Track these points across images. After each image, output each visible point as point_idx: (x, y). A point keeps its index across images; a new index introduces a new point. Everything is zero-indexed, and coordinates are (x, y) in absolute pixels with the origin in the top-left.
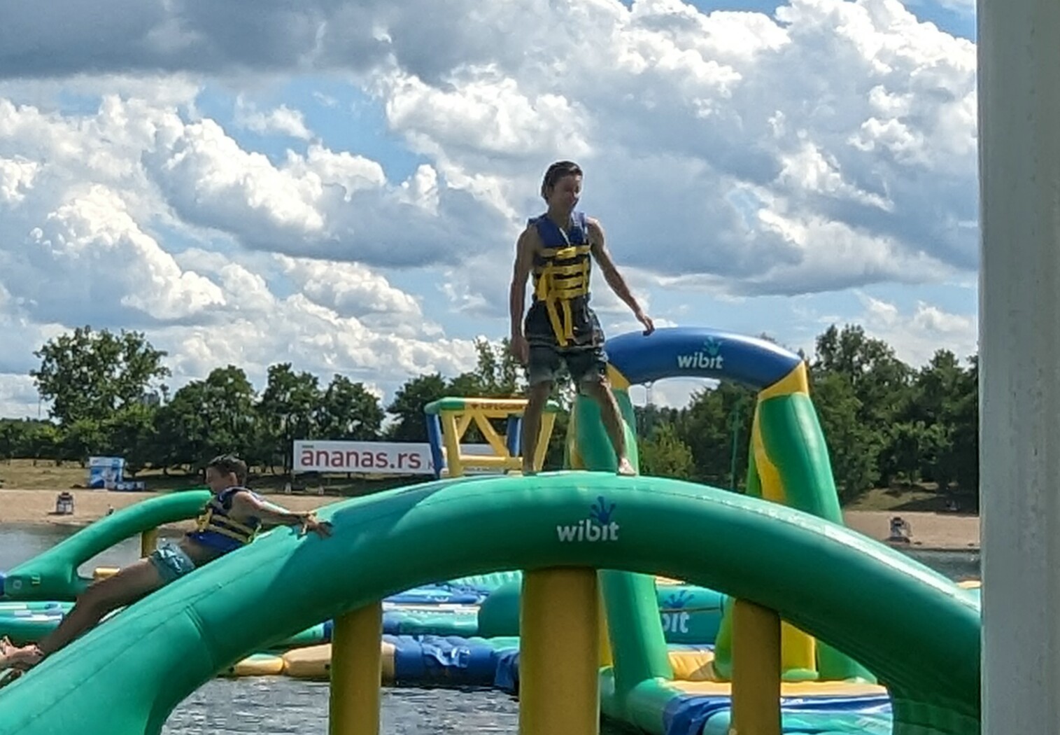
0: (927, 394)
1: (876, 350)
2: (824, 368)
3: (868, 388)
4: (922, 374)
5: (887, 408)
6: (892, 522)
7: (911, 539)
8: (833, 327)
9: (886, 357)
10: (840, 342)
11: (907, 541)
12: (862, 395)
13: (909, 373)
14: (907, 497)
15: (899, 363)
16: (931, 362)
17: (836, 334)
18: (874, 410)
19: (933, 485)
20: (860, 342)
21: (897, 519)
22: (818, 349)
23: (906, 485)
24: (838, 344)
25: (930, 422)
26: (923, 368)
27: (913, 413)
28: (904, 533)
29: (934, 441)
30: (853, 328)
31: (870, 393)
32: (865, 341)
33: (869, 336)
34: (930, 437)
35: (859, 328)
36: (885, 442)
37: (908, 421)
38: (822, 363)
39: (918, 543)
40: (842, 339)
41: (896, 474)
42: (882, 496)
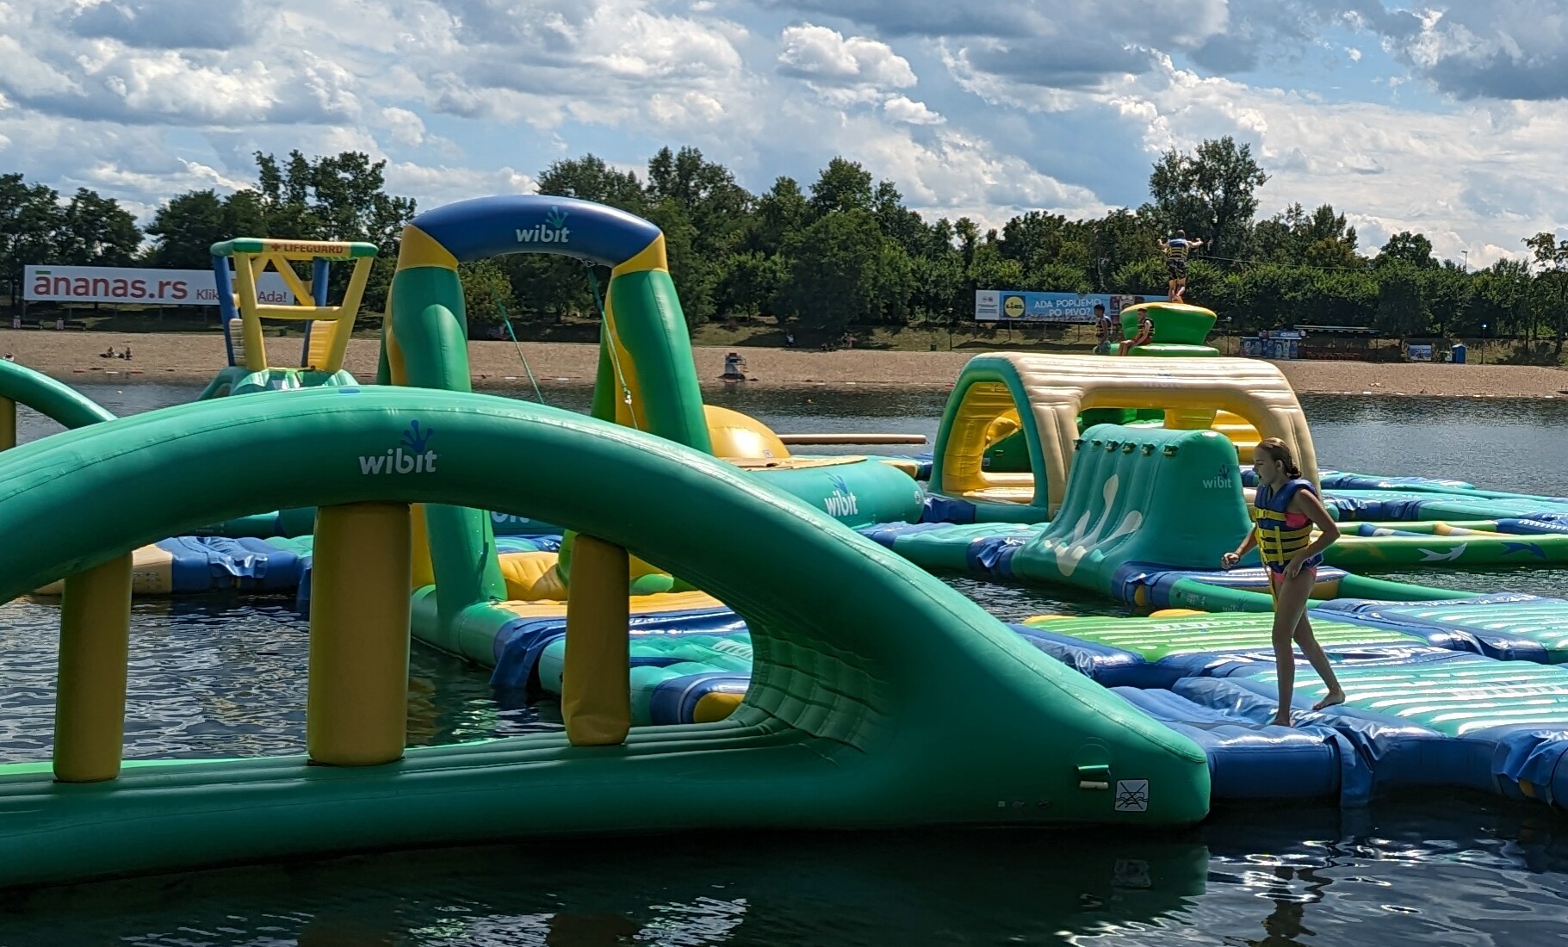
0: (767, 223)
1: (714, 175)
2: (658, 194)
3: (705, 214)
4: (762, 201)
5: (724, 238)
6: (727, 358)
7: (746, 375)
8: (666, 150)
9: (725, 183)
10: (676, 166)
11: (742, 377)
12: (697, 223)
13: (749, 200)
14: (745, 332)
15: (737, 189)
16: (772, 189)
17: (670, 157)
18: (710, 240)
19: (773, 319)
20: (697, 167)
21: (734, 354)
22: (651, 172)
23: (743, 319)
24: (674, 169)
25: (769, 253)
26: (764, 195)
27: (753, 243)
28: (739, 369)
29: (774, 272)
30: (690, 151)
31: (707, 221)
32: (703, 166)
33: (707, 160)
34: (770, 269)
35: (696, 151)
36: (723, 275)
37: (746, 251)
38: (655, 187)
39: (755, 380)
40: (677, 162)
41: (732, 306)
42: (718, 330)
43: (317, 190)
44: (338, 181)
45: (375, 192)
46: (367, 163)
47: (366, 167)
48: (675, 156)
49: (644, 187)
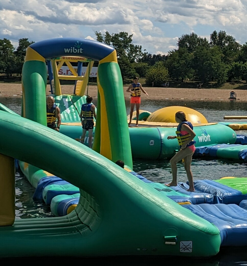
0: (244, 53)
1: (230, 39)
2: (213, 44)
3: (226, 50)
4: (243, 46)
5: (232, 57)
6: (231, 93)
8: (215, 31)
9: (233, 41)
10: (218, 36)
11: (235, 98)
12: (224, 53)
13: (239, 46)
14: (237, 85)
15: (236, 43)
16: (246, 43)
17: (217, 33)
18: (228, 58)
19: (245, 82)
20: (224, 36)
22: (211, 38)
23: (236, 81)
24: (218, 37)
25: (244, 62)
27: (240, 59)
28: (234, 96)
29: (245, 68)
30: (222, 32)
31: (227, 52)
32: (226, 36)
33: (227, 34)
34: (244, 66)
35: (224, 32)
36: (231, 68)
37: (238, 61)
38: (212, 43)
39: (239, 99)
40: (218, 35)
41: (233, 78)
42: (229, 85)
43: (113, 43)
44: (119, 40)
45: (130, 44)
46: (127, 35)
47: (127, 36)
48: (218, 33)
49: (209, 42)
